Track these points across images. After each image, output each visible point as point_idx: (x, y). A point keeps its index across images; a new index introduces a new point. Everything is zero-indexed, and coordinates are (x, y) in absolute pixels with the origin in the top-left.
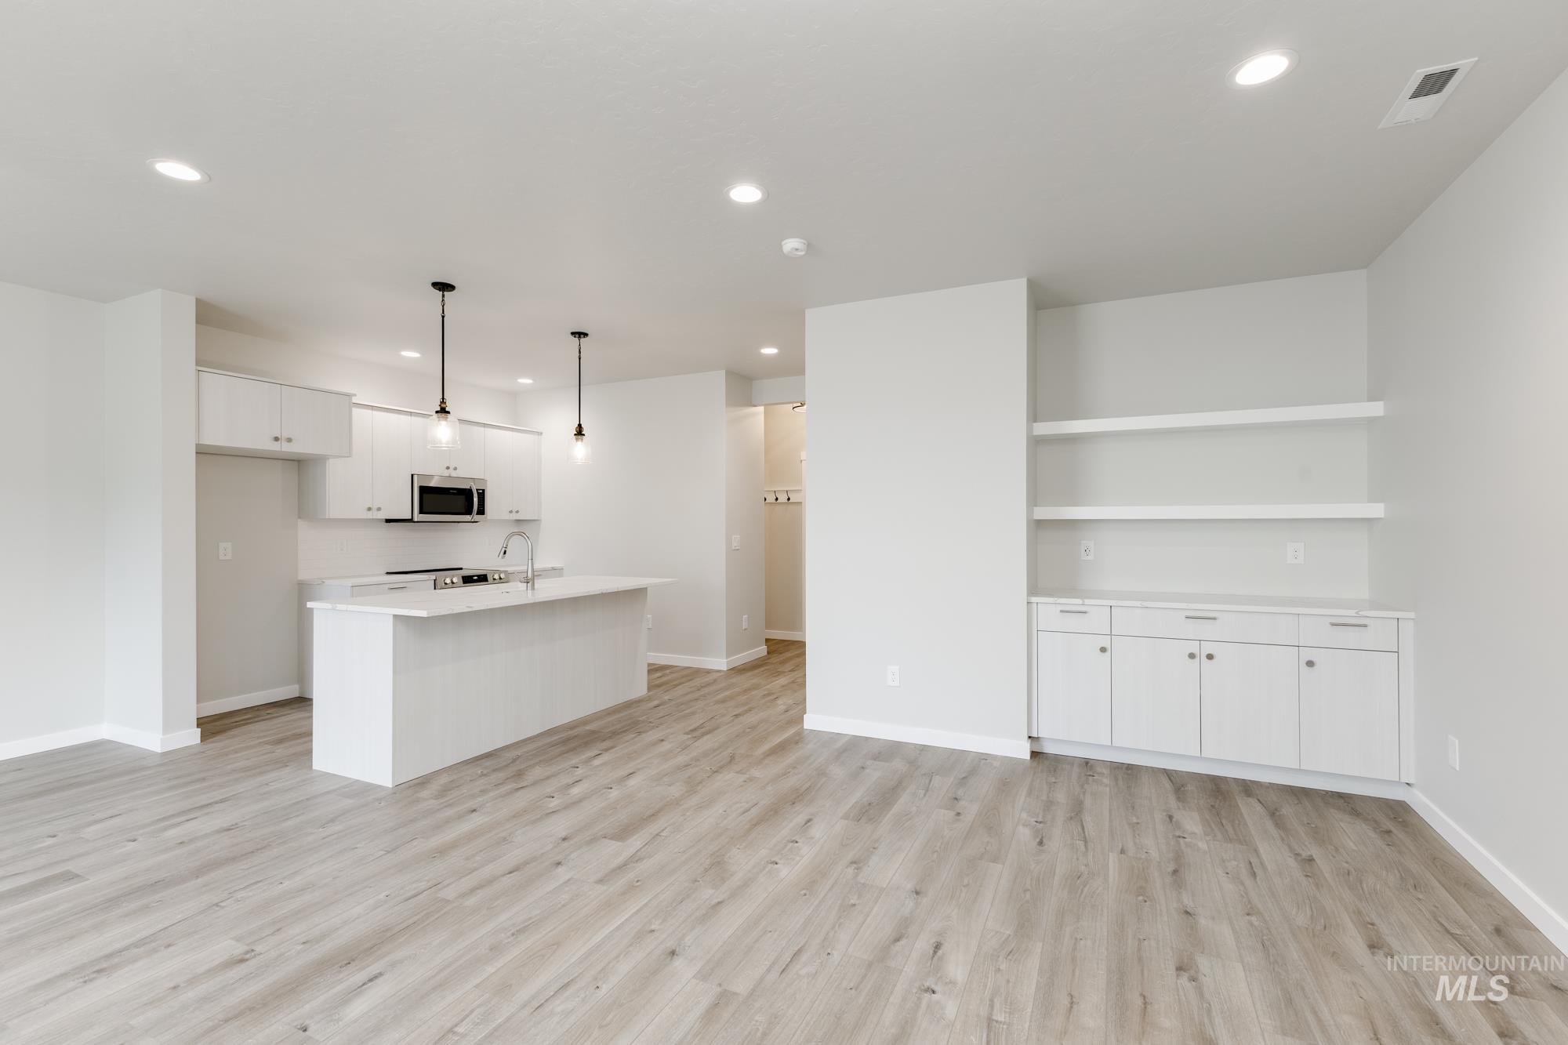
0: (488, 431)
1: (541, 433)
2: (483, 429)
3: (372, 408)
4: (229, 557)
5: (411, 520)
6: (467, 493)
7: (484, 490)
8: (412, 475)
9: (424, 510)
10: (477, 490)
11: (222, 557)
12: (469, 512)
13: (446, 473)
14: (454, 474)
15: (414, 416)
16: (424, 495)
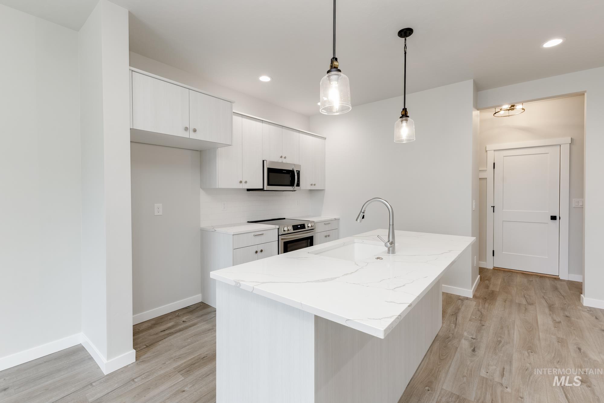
0: (301, 135)
1: (326, 138)
2: (298, 134)
3: (242, 116)
4: (161, 213)
5: (262, 190)
6: (291, 173)
7: (299, 171)
8: (263, 161)
9: (270, 183)
10: (297, 171)
11: (156, 214)
12: (292, 184)
13: (280, 160)
14: (284, 161)
15: (264, 123)
16: (270, 174)
